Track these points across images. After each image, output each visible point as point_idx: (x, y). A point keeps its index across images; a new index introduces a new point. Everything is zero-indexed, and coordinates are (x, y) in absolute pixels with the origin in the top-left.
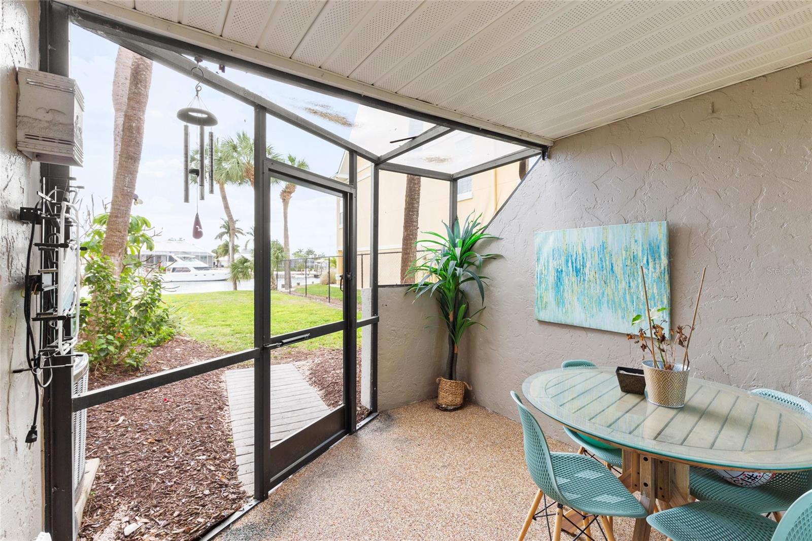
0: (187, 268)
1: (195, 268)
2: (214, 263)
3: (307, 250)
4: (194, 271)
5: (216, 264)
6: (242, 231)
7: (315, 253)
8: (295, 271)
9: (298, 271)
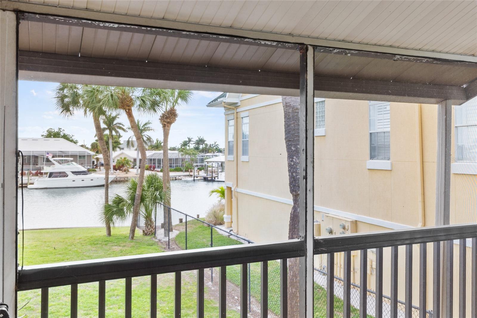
0: (64, 173)
1: (73, 173)
2: (93, 162)
3: (198, 139)
4: (71, 176)
5: (95, 163)
6: (123, 127)
7: (205, 142)
8: (182, 171)
9: (186, 171)
